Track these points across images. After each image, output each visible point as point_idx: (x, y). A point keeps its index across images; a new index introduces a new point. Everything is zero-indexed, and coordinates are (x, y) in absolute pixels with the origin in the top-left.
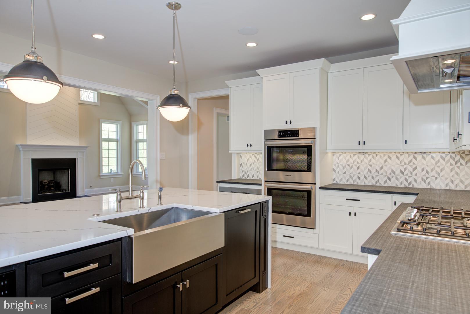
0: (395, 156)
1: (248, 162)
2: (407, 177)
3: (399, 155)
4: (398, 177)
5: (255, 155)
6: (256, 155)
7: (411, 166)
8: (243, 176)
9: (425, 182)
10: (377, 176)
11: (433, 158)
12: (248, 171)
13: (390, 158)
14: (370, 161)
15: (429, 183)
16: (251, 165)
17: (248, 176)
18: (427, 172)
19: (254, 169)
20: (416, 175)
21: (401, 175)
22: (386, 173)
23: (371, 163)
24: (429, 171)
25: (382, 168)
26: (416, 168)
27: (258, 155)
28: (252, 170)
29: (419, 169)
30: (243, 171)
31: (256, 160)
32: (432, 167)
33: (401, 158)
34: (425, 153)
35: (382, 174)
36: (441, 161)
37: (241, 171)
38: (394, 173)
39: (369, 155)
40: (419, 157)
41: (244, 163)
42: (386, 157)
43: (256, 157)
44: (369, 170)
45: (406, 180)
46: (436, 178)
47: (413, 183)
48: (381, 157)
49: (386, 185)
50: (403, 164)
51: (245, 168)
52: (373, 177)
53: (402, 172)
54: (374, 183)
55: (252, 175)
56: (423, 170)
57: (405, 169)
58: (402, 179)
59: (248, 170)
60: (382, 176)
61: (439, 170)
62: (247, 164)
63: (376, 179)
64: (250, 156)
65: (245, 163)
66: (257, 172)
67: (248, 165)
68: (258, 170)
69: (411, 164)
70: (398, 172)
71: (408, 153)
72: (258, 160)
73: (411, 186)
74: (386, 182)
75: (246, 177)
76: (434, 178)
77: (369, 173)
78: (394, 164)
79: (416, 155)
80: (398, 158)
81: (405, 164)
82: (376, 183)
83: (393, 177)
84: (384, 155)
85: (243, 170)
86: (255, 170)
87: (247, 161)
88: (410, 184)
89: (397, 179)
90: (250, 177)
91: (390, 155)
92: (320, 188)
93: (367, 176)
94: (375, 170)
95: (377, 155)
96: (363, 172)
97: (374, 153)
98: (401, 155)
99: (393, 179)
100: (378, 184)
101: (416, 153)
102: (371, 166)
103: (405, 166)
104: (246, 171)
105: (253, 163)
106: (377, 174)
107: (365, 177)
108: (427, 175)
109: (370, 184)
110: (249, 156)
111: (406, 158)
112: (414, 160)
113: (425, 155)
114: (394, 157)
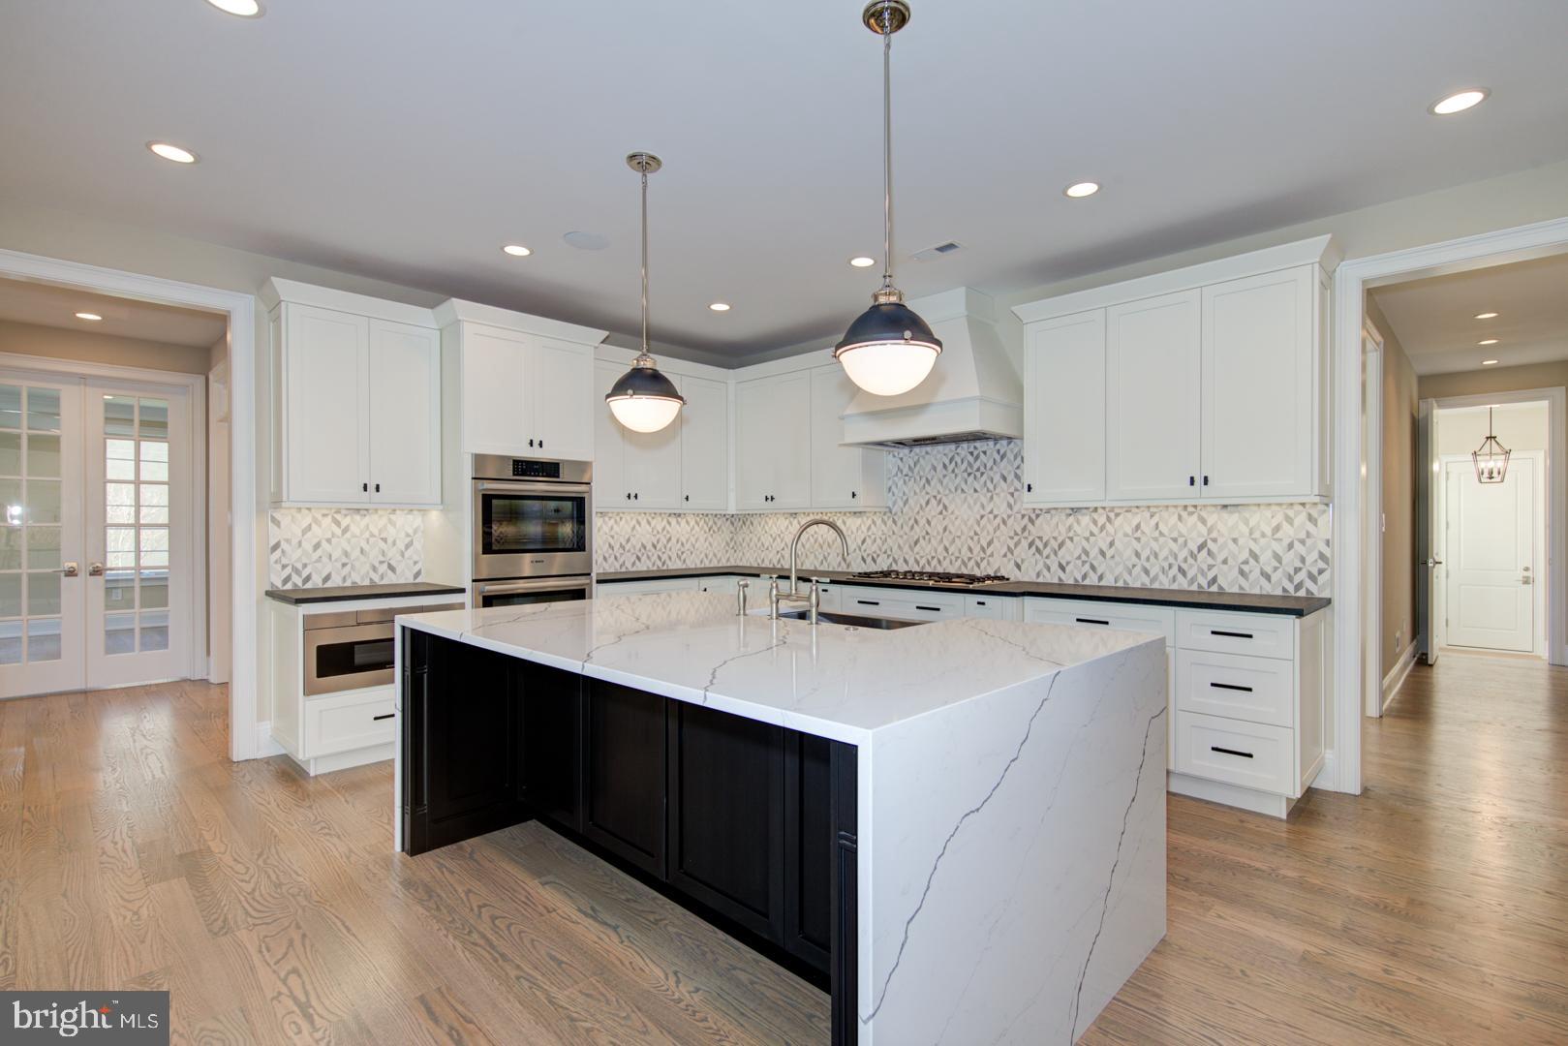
0: (645, 520)
1: (305, 537)
2: (660, 554)
3: (650, 519)
4: (650, 554)
5: (333, 517)
6: (338, 517)
7: (665, 536)
8: (286, 581)
9: (680, 559)
10: (621, 554)
11: (687, 522)
12: (305, 566)
13: (639, 523)
14: (612, 528)
15: (684, 561)
16: (317, 546)
17: (308, 579)
18: (682, 544)
19: (330, 555)
20: (670, 549)
21: (653, 550)
22: (634, 547)
23: (612, 533)
24: (684, 542)
25: (628, 541)
26: (670, 539)
27: (346, 515)
28: (325, 559)
29: (674, 540)
30: (284, 567)
31: (338, 532)
32: (687, 536)
33: (653, 523)
34: (679, 515)
35: (629, 551)
36: (696, 527)
37: (279, 567)
38: (645, 548)
39: (610, 518)
40: (673, 521)
41: (288, 541)
42: (634, 522)
43: (338, 523)
44: (610, 545)
45: (660, 558)
46: (692, 553)
47: (668, 562)
48: (627, 521)
49: (634, 569)
50: (655, 532)
51: (294, 556)
52: (616, 558)
53: (655, 547)
54: (618, 567)
55: (324, 576)
56: (678, 542)
57: (658, 542)
58: (655, 557)
59: (305, 561)
60: (629, 554)
61: (693, 540)
62: (300, 542)
63: (621, 561)
64: (315, 520)
65: (295, 542)
66: (344, 565)
67: (308, 546)
68: (346, 561)
69: (665, 532)
70: (649, 546)
71: (661, 514)
72: (346, 530)
73: (665, 568)
74: (634, 564)
75: (300, 584)
76: (689, 553)
77: (610, 551)
78: (644, 533)
79: (670, 519)
80: (649, 523)
81: (658, 532)
82: (621, 566)
83: (643, 554)
84: (632, 519)
85: (284, 561)
86: (333, 559)
87: (300, 534)
88: (664, 564)
89: (648, 557)
90: (316, 582)
91: (640, 518)
92: (598, 582)
93: (607, 555)
94: (618, 546)
95: (621, 518)
96: (601, 549)
97: (618, 514)
98: (653, 518)
99: (644, 558)
100: (624, 570)
101: (670, 515)
102: (612, 537)
103: (658, 536)
104: (299, 566)
105: (329, 541)
106: (621, 551)
107: (605, 559)
108: (682, 550)
109: (612, 570)
110: (308, 520)
111: (659, 524)
112: (668, 527)
113: (679, 519)
114: (644, 523)
